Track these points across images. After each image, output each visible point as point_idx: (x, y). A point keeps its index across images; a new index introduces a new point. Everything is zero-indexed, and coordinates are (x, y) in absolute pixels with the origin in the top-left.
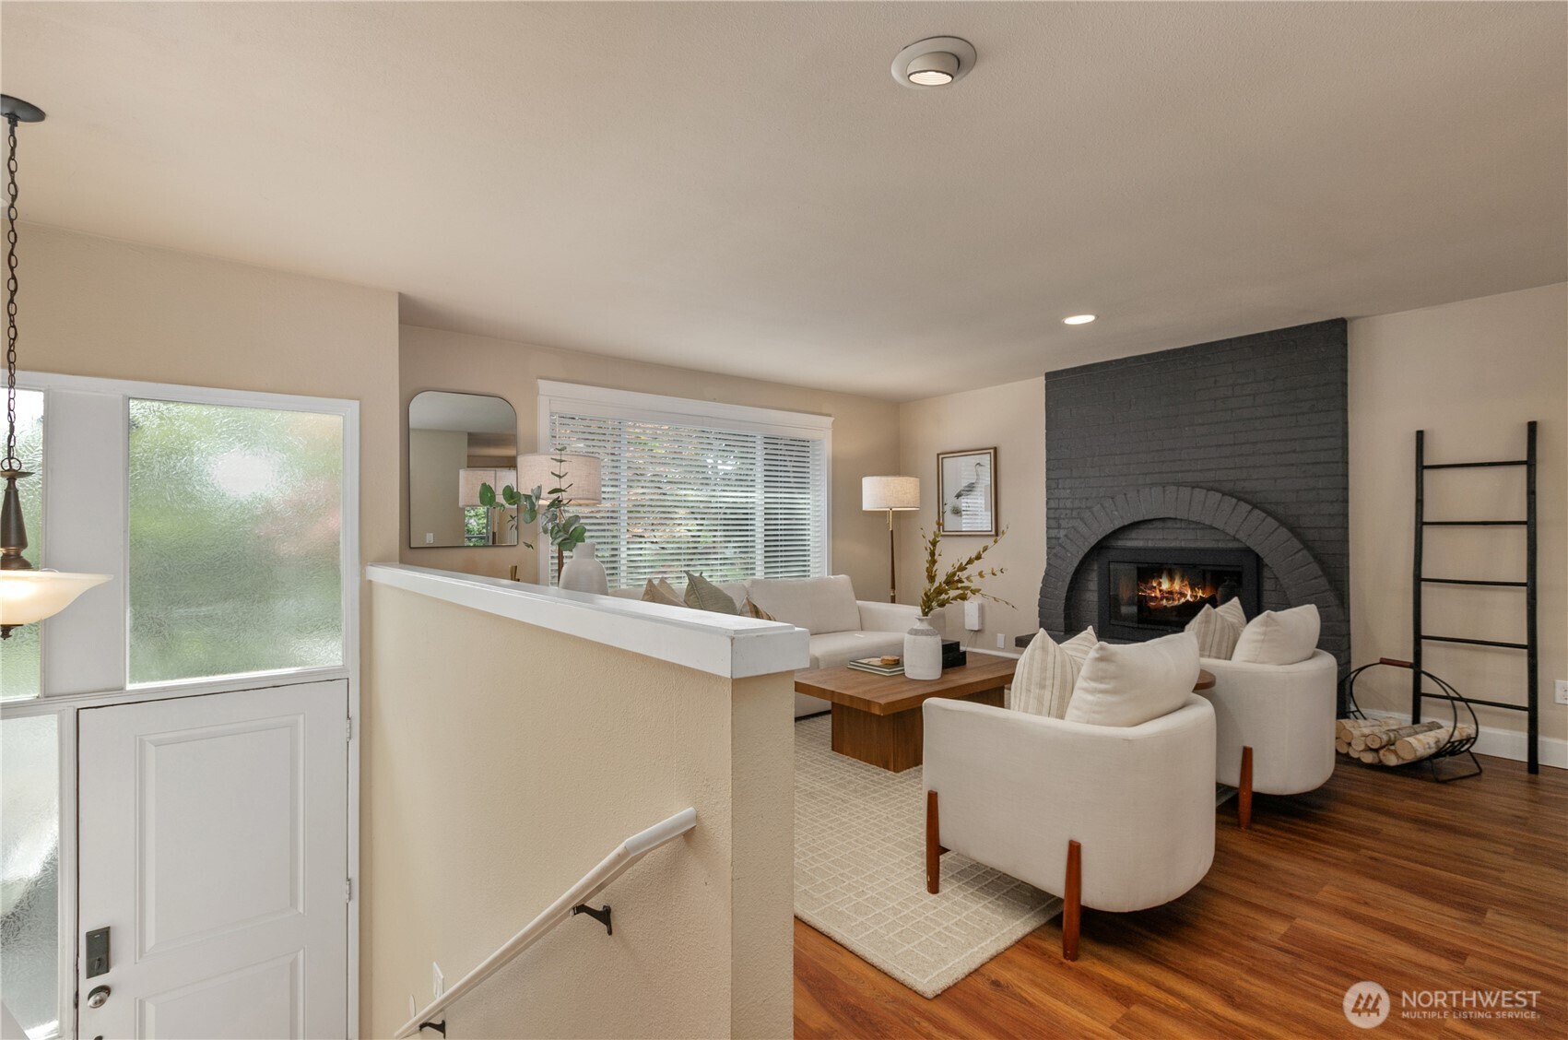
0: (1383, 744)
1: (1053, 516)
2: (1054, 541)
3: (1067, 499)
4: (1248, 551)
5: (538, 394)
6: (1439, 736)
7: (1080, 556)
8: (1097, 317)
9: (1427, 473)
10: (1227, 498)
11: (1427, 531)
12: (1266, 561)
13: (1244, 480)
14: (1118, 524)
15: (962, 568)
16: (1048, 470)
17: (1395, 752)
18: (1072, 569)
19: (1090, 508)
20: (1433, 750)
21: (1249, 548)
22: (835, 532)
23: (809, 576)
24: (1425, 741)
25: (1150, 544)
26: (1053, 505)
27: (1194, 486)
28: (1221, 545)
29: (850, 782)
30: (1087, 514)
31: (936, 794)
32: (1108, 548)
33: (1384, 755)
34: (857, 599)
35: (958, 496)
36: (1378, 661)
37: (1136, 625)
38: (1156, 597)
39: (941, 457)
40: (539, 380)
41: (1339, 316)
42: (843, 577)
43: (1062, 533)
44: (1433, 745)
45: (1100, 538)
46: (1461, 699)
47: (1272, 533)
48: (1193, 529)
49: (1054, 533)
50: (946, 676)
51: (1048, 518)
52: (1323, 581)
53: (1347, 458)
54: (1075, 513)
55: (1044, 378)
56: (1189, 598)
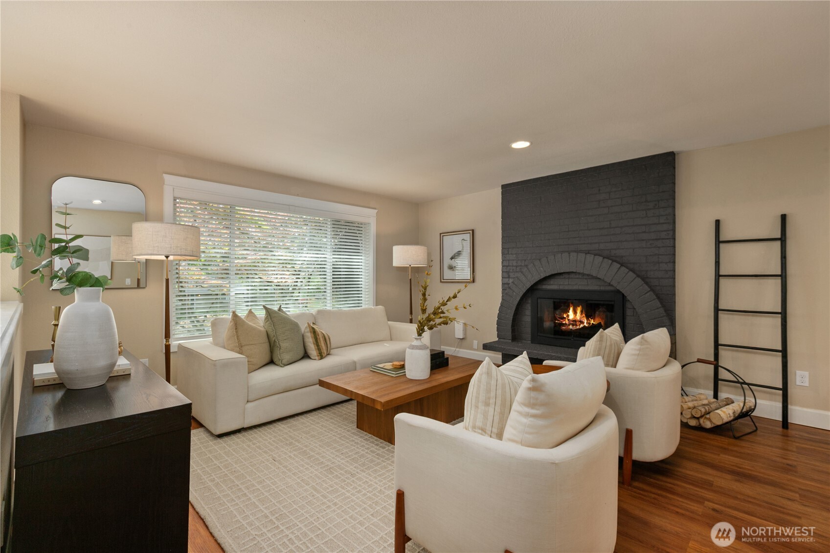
0: (702, 414)
1: (505, 270)
2: (506, 286)
3: (514, 260)
4: (618, 292)
5: (164, 184)
6: (735, 409)
7: (521, 294)
8: (532, 143)
9: (722, 245)
10: (606, 260)
11: (722, 281)
12: (628, 298)
13: (615, 249)
14: (543, 276)
15: (444, 304)
16: (503, 243)
17: (709, 419)
18: (516, 303)
19: (526, 266)
20: (732, 418)
21: (618, 290)
22: (378, 279)
23: (361, 306)
24: (727, 412)
25: (561, 287)
26: (506, 263)
27: (588, 252)
28: (602, 288)
29: (362, 456)
30: (525, 270)
31: (403, 493)
32: (537, 289)
33: (703, 422)
34: (388, 320)
35: (452, 258)
36: (696, 361)
37: (552, 336)
38: (566, 324)
39: (442, 235)
40: (164, 175)
41: (671, 150)
42: (380, 307)
43: (511, 281)
44: (732, 415)
45: (532, 283)
46: (745, 383)
47: (632, 281)
48: (586, 279)
49: (506, 280)
50: (434, 376)
51: (503, 272)
52: (662, 310)
53: (675, 236)
54: (518, 269)
55: (501, 188)
56: (585, 324)
